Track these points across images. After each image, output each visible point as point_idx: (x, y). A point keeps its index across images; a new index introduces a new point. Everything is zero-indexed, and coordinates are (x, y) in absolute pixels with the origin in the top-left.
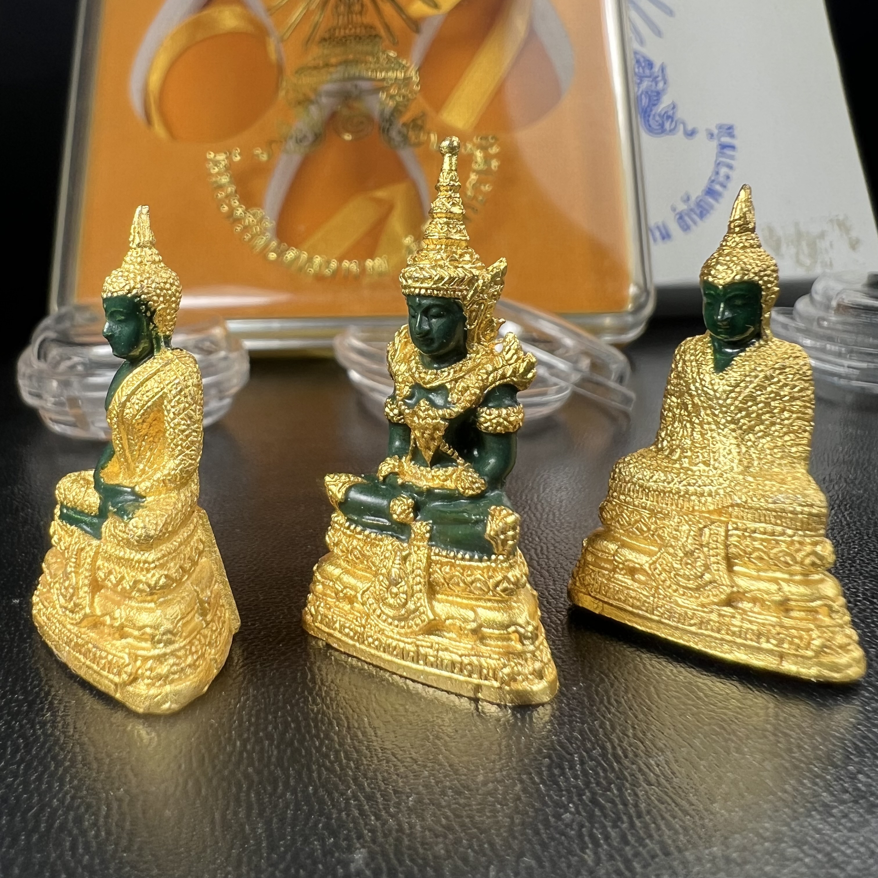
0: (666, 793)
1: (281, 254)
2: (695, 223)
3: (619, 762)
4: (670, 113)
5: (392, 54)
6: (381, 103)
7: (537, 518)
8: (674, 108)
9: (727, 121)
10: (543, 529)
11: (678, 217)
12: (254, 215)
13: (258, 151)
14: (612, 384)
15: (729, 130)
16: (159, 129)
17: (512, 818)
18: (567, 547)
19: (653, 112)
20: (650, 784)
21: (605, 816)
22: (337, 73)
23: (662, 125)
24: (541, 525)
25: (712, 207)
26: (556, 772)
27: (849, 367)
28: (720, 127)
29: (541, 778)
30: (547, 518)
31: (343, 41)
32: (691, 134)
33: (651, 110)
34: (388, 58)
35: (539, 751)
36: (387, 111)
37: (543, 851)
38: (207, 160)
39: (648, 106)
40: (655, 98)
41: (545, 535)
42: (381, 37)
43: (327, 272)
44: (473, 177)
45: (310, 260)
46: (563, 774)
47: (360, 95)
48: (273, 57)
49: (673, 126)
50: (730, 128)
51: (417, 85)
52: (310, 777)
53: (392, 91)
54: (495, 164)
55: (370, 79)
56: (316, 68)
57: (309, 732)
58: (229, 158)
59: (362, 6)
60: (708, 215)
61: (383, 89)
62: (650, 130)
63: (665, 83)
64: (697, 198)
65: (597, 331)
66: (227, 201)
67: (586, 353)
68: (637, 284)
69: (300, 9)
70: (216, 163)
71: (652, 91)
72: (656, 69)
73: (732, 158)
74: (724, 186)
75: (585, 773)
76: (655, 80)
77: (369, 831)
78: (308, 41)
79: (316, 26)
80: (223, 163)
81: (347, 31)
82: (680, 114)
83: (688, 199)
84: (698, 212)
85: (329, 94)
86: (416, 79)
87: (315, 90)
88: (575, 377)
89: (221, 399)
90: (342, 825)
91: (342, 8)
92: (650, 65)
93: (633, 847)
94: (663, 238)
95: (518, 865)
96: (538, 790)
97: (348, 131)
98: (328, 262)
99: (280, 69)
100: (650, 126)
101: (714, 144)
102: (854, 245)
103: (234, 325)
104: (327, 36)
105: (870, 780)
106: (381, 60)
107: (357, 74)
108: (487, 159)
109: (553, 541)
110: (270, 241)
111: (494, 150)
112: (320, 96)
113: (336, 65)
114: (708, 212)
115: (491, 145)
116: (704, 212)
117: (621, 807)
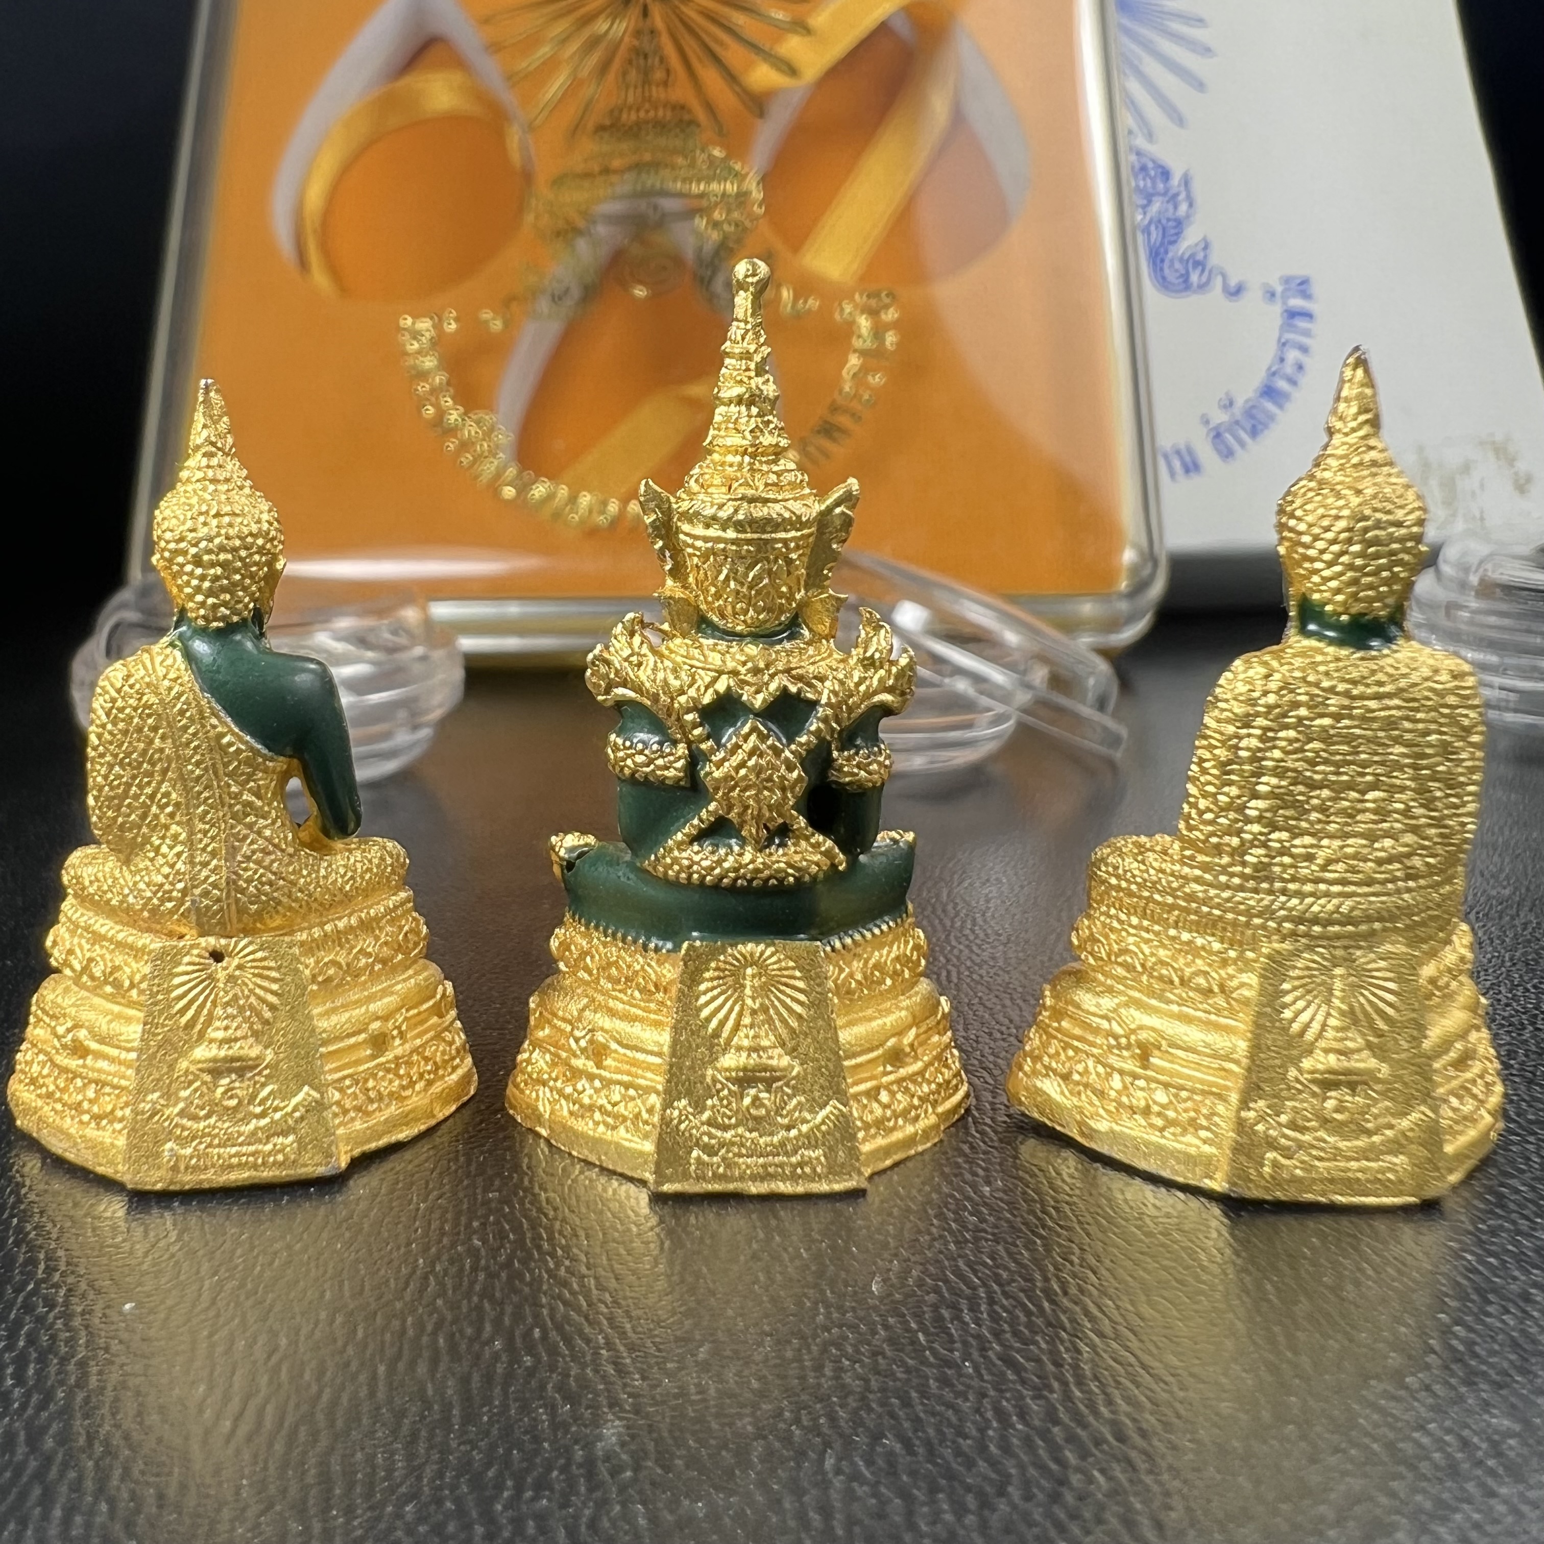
0: (1127, 1349)
1: (523, 489)
2: (1242, 444)
3: (1052, 1302)
4: (1200, 256)
5: (717, 152)
6: (698, 234)
7: (944, 926)
8: (1206, 247)
9: (1299, 271)
10: (954, 943)
11: (1212, 434)
12: (478, 423)
13: (486, 315)
14: (1087, 711)
15: (1303, 287)
16: (320, 278)
17: (867, 1381)
18: (992, 971)
19: (1170, 255)
20: (1101, 1335)
21: (1023, 1382)
22: (625, 184)
23: (1186, 278)
24: (952, 937)
25: (1272, 417)
26: (946, 1313)
27: (1502, 688)
28: (1287, 280)
29: (920, 1323)
30: (962, 927)
31: (634, 132)
32: (1236, 292)
33: (1166, 252)
34: (711, 159)
35: (920, 1284)
36: (708, 248)
37: (916, 1431)
38: (399, 329)
39: (1162, 244)
40: (1173, 231)
41: (956, 952)
42: (699, 125)
43: (601, 519)
44: (854, 361)
45: (573, 499)
46: (958, 1317)
47: (662, 221)
48: (516, 157)
49: (1204, 279)
50: (1305, 282)
51: (760, 206)
52: (537, 1316)
53: (717, 215)
54: (891, 339)
55: (680, 195)
56: (587, 175)
57: (539, 1248)
58: (438, 326)
59: (668, 72)
60: (1266, 432)
61: (700, 211)
62: (1164, 284)
63: (1191, 205)
64: (1247, 401)
65: (1070, 627)
66: (433, 399)
67: (1042, 658)
68: (1135, 546)
69: (562, 79)
70: (416, 335)
71: (1168, 220)
72: (1175, 180)
73: (1307, 333)
74: (1293, 382)
75: (995, 1317)
76: (1174, 199)
77: (630, 1395)
78: (575, 130)
79: (588, 106)
80: (427, 334)
81: (642, 114)
82: (1214, 260)
83: (1231, 404)
84: (1248, 426)
85: (612, 220)
86: (757, 194)
87: (585, 214)
88: (1023, 698)
89: (415, 727)
90: (584, 1384)
91: (633, 75)
92: (1166, 174)
93: (1066, 1428)
94: (1187, 471)
95: (872, 1449)
96: (914, 1342)
97: (641, 282)
98: (605, 503)
99: (527, 176)
100: (1164, 278)
101: (1277, 309)
102: (1522, 486)
103: (442, 610)
104: (607, 122)
105: (1472, 1335)
106: (699, 162)
107: (658, 185)
108: (878, 332)
109: (969, 963)
110: (505, 468)
111: (890, 315)
112: (594, 222)
113: (620, 172)
114: (1266, 426)
115: (886, 307)
116: (1260, 427)
117: (1051, 1367)
